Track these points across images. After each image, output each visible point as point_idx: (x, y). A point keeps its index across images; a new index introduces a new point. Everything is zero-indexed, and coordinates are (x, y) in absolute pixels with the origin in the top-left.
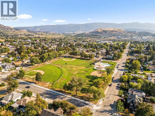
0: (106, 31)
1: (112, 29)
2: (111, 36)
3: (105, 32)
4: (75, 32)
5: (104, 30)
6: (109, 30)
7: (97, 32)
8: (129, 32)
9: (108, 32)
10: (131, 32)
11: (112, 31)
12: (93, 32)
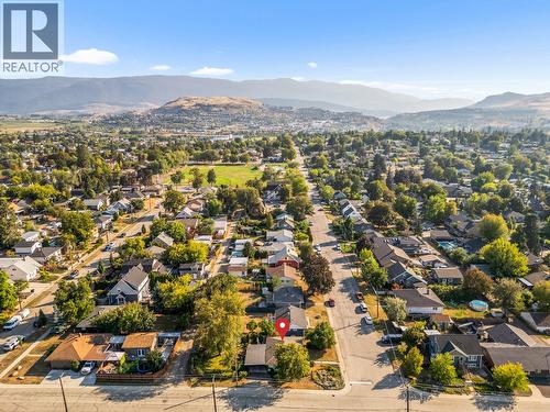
0: (209, 106)
1: (225, 101)
2: (229, 124)
3: (207, 108)
4: (83, 108)
5: (200, 102)
6: (218, 103)
7: (179, 110)
8: (274, 110)
9: (215, 109)
10: (280, 110)
11: (227, 107)
12: (162, 110)
